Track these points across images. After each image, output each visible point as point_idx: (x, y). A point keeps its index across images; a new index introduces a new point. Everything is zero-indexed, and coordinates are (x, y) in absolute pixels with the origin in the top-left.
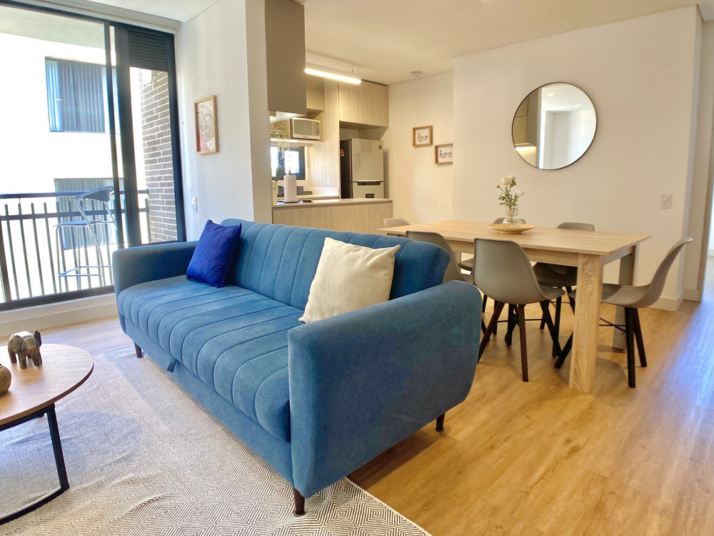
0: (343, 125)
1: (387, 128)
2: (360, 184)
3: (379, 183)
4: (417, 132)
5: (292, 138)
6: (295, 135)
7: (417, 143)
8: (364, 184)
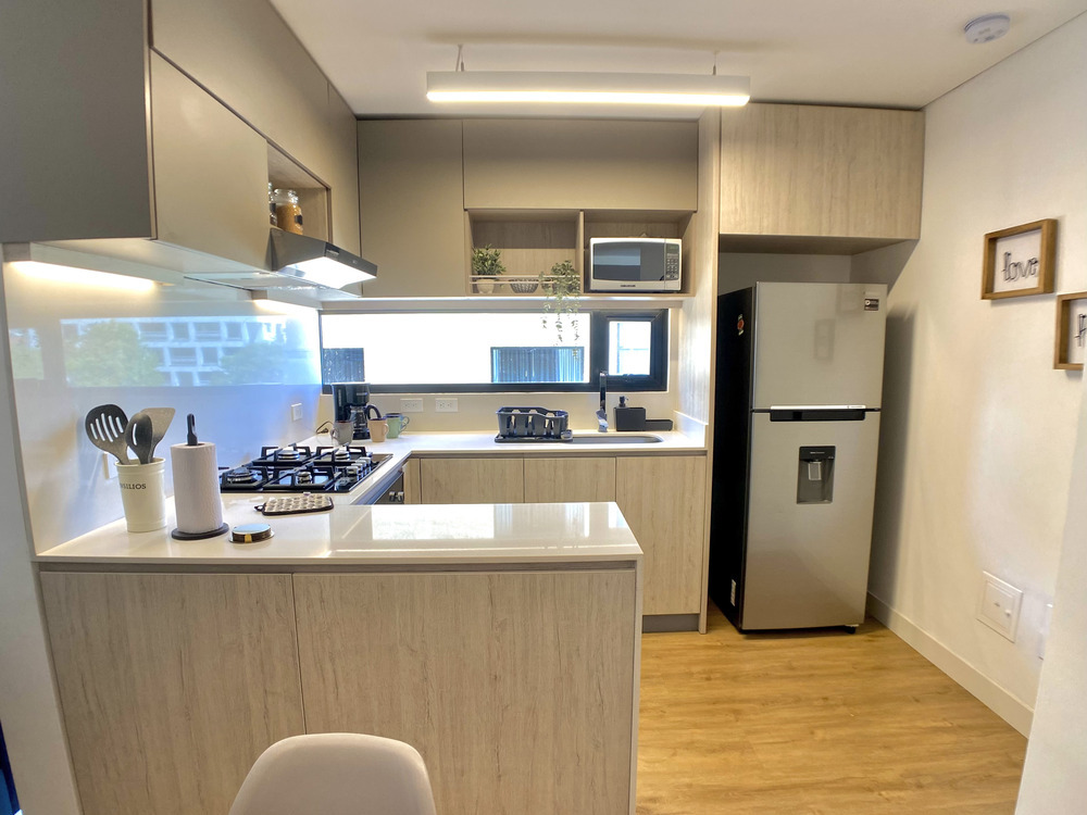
0: (728, 245)
1: (915, 242)
2: (778, 416)
3: (858, 415)
4: (1003, 247)
5: (587, 290)
6: (595, 284)
7: (1001, 285)
8: (797, 416)
